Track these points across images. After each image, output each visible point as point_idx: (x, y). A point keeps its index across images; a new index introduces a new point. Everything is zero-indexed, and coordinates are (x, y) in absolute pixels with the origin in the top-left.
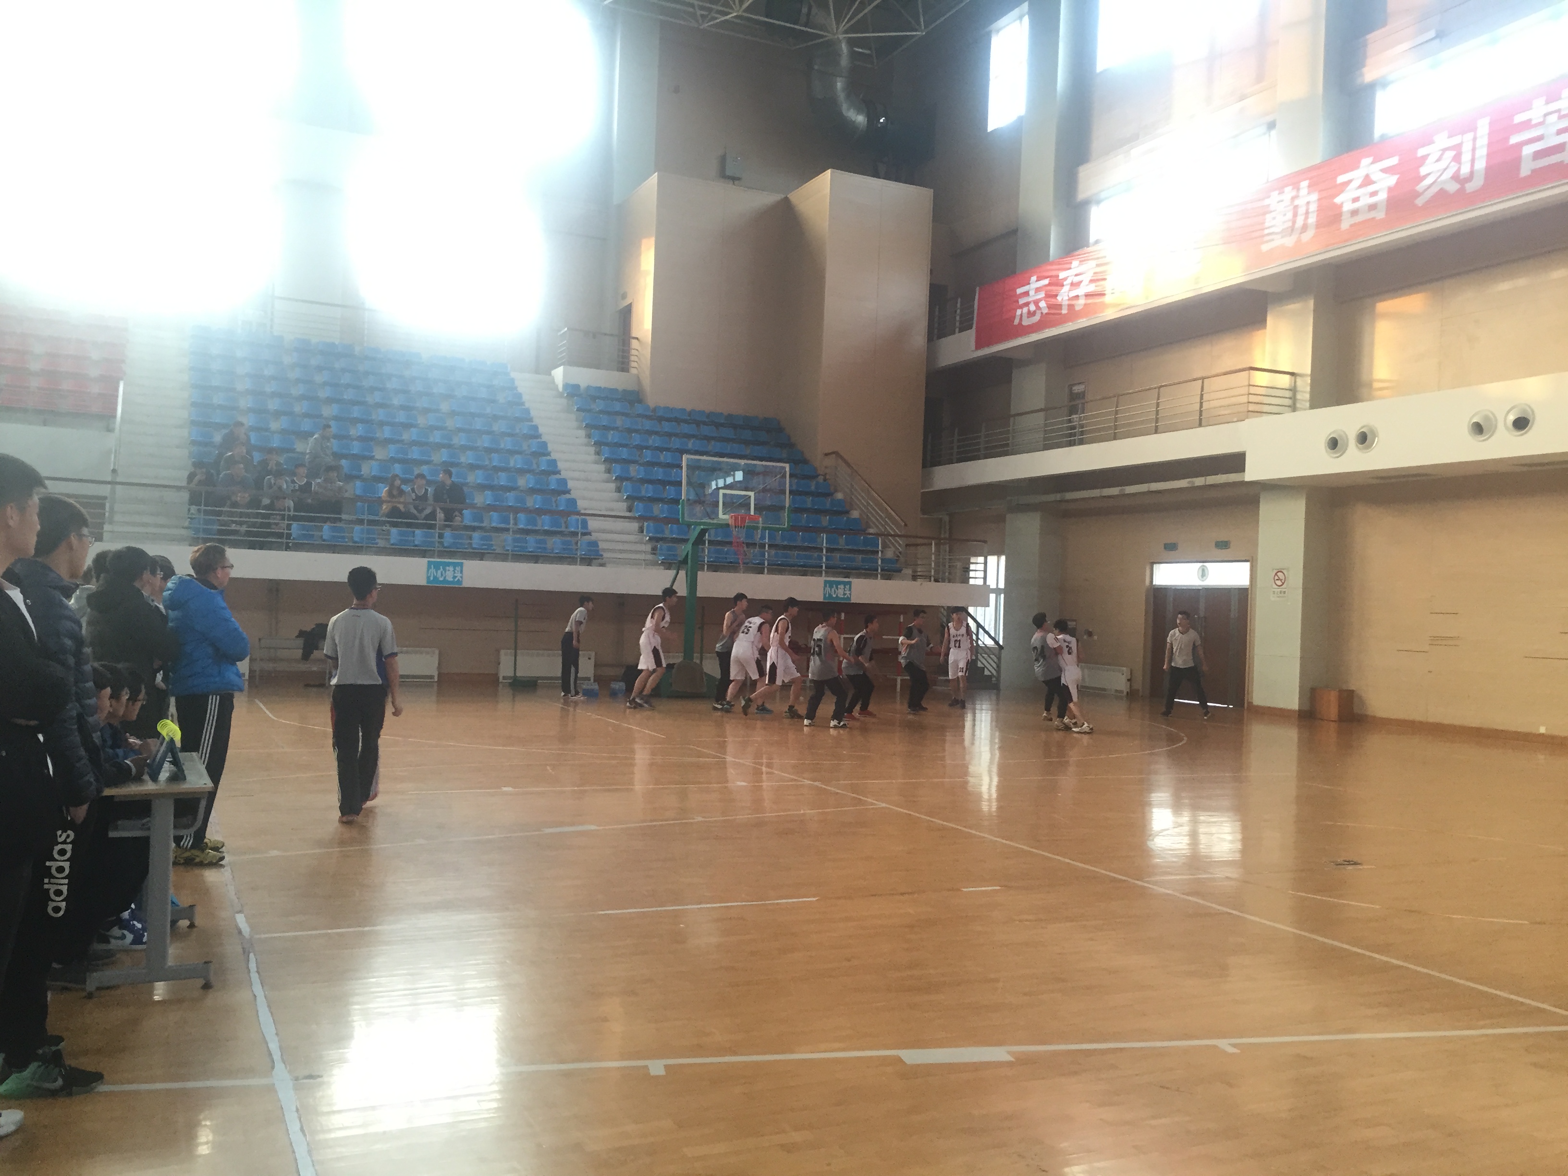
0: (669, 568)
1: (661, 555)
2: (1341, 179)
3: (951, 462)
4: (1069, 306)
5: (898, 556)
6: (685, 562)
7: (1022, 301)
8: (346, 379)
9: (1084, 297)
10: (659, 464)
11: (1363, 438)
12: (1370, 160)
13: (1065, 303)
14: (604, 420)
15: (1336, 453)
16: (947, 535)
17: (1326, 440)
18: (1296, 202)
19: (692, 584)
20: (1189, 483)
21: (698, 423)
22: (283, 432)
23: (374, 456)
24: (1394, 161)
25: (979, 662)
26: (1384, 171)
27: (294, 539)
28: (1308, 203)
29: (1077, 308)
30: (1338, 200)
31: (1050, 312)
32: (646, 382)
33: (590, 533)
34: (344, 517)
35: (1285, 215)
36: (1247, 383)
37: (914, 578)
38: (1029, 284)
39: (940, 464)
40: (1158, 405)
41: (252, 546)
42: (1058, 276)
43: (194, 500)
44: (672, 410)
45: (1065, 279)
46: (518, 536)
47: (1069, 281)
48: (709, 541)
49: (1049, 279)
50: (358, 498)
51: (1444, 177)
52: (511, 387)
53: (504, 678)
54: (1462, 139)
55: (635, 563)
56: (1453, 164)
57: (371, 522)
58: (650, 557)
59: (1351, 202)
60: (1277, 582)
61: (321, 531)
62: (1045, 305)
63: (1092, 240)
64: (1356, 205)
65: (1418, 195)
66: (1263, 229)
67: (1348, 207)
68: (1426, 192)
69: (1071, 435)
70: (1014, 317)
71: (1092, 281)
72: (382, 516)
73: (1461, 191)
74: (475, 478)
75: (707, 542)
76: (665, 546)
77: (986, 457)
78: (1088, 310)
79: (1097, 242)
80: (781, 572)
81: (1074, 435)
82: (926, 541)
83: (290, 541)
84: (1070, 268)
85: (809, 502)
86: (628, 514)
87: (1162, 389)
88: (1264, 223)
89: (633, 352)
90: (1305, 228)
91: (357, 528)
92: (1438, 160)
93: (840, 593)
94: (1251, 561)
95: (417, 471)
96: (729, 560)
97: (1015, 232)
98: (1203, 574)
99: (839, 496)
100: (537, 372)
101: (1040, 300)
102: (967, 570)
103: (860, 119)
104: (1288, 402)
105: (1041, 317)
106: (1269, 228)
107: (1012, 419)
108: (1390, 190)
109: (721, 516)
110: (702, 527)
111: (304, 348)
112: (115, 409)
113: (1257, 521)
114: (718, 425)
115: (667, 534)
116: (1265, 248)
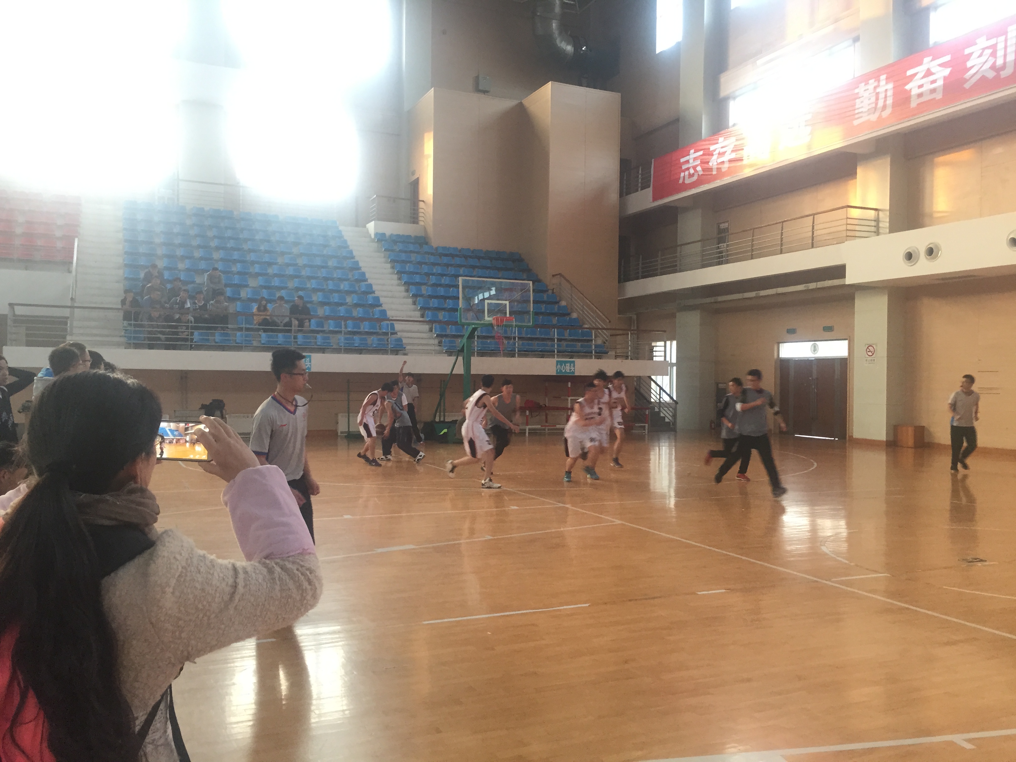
0: (450, 355)
1: (445, 346)
2: (909, 73)
3: (637, 278)
4: (717, 168)
5: (604, 343)
6: (462, 350)
7: (684, 167)
8: (229, 233)
9: (728, 162)
10: (440, 285)
11: (930, 252)
12: (930, 58)
13: (715, 167)
14: (403, 257)
15: (911, 262)
16: (636, 328)
17: (903, 255)
18: (878, 90)
19: (467, 365)
20: (805, 286)
21: (466, 257)
22: (188, 270)
23: (248, 285)
24: (947, 58)
25: (661, 413)
26: (940, 65)
27: (195, 342)
28: (886, 90)
29: (723, 170)
30: (908, 87)
31: (704, 173)
32: (430, 231)
33: (397, 333)
34: (230, 326)
35: (869, 99)
36: (846, 217)
37: (616, 357)
38: (689, 155)
39: (629, 280)
40: (782, 234)
41: (167, 347)
42: (709, 149)
43: (127, 316)
44: (449, 249)
45: (714, 151)
46: (349, 336)
47: (717, 152)
48: (478, 337)
49: (702, 151)
50: (237, 314)
51: (985, 68)
52: (339, 236)
53: (342, 433)
54: (997, 41)
55: (428, 352)
56: (990, 58)
57: (247, 329)
58: (437, 348)
59: (917, 88)
60: (868, 353)
61: (215, 336)
62: (701, 169)
63: (731, 124)
64: (921, 90)
65: (966, 81)
66: (855, 110)
67: (915, 92)
68: (971, 79)
69: (719, 258)
70: (679, 178)
71: (733, 151)
72: (255, 325)
73: (997, 77)
74: (317, 297)
75: (476, 337)
76: (447, 340)
77: (662, 274)
78: (730, 171)
79: (734, 125)
80: (526, 356)
81: (722, 257)
82: (625, 332)
83: (193, 344)
84: (718, 143)
85: (543, 308)
86: (421, 319)
87: (784, 223)
88: (855, 105)
89: (421, 210)
90: (884, 107)
91: (239, 334)
92: (980, 56)
93: (567, 369)
94: (848, 339)
95: (278, 295)
96: (491, 349)
97: (677, 120)
98: (815, 349)
99: (563, 303)
100: (357, 226)
101: (697, 166)
102: (652, 351)
103: (569, 48)
104: (873, 229)
105: (698, 177)
106: (859, 108)
107: (679, 249)
108: (945, 78)
109: (487, 318)
110: (473, 326)
111: (199, 214)
112: (72, 258)
113: (854, 313)
114: (479, 258)
115: (448, 332)
116: (856, 123)
